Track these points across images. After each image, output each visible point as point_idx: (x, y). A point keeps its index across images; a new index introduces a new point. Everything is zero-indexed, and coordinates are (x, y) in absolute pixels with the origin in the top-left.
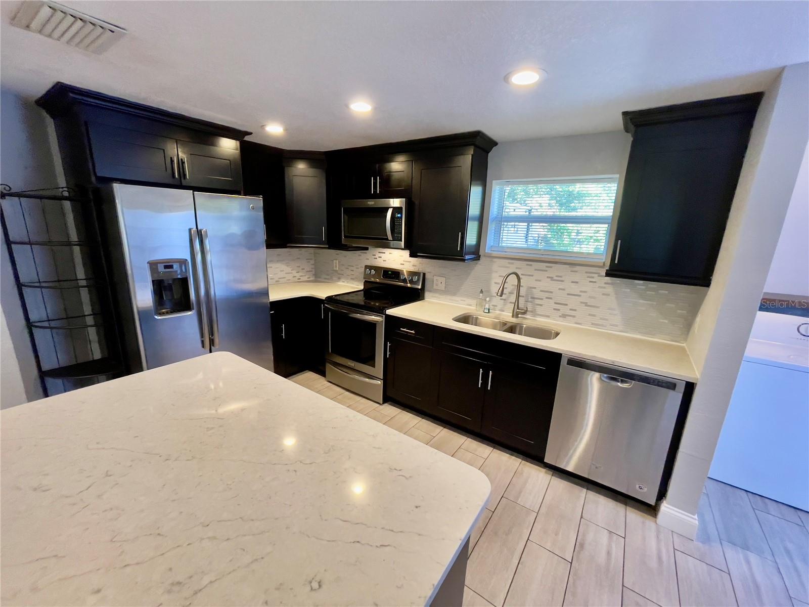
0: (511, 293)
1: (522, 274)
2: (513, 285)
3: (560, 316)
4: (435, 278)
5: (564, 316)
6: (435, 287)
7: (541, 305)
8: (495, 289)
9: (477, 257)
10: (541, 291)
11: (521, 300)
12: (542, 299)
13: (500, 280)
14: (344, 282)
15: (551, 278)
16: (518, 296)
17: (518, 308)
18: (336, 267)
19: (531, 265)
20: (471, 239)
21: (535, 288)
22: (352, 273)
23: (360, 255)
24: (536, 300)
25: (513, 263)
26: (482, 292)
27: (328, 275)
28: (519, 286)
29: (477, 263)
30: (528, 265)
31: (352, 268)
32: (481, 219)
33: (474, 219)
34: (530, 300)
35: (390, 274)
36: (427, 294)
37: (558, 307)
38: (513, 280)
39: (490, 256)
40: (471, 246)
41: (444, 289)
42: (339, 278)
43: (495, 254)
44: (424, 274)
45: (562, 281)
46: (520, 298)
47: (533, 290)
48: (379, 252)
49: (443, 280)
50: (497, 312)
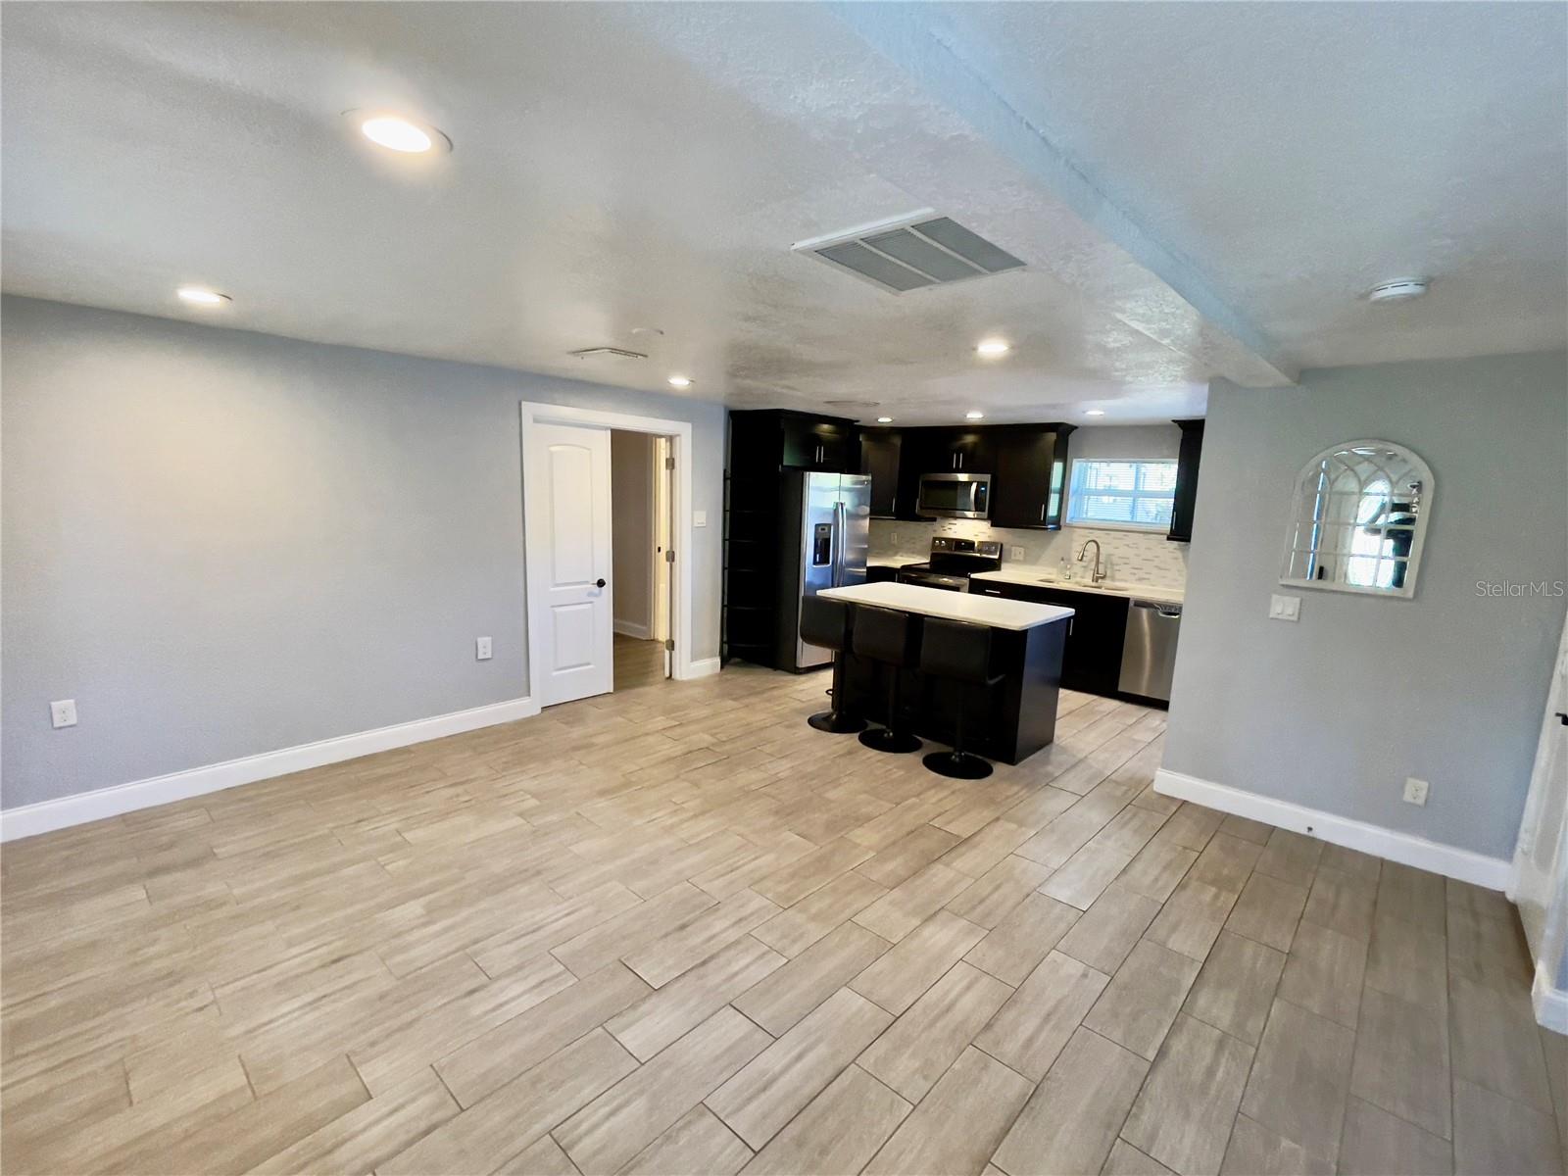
0: (1091, 560)
1: (1102, 543)
2: (1093, 553)
4: (1013, 548)
5: (1140, 579)
6: (1013, 557)
7: (1120, 571)
8: (1075, 556)
9: (1059, 528)
10: (1119, 558)
11: (1101, 567)
12: (1120, 565)
13: (1080, 549)
14: (903, 556)
15: (1128, 546)
16: (1098, 562)
17: (1098, 573)
18: (894, 539)
19: (1110, 534)
20: (1053, 511)
21: (1114, 555)
22: (916, 546)
23: (926, 527)
24: (1115, 566)
25: (1092, 533)
26: (1063, 559)
27: (882, 549)
28: (1098, 554)
29: (1057, 534)
30: (1107, 534)
31: (916, 541)
32: (1062, 492)
33: (1055, 493)
34: (1109, 566)
35: (962, 545)
36: (1003, 565)
37: (1136, 571)
38: (1092, 547)
39: (1071, 527)
40: (1052, 517)
41: (1023, 559)
42: (897, 552)
43: (1075, 524)
44: (1002, 545)
45: (1138, 548)
46: (1099, 565)
47: (1112, 557)
48: (948, 523)
49: (1022, 550)
50: (1078, 579)
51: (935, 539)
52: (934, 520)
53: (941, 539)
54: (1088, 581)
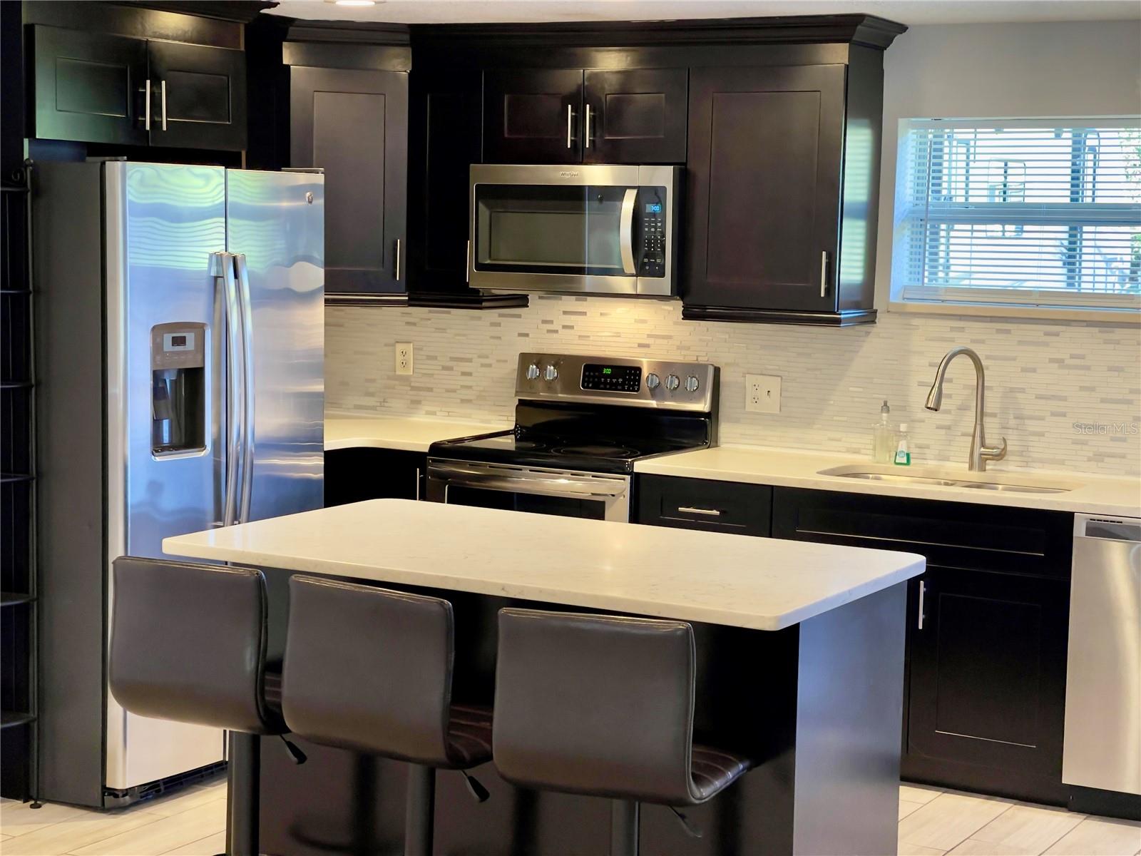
0: (962, 408)
1: (988, 357)
2: (966, 387)
3: (1089, 460)
4: (750, 380)
5: (1099, 457)
6: (750, 407)
7: (1041, 434)
8: (919, 397)
9: (870, 317)
10: (1039, 397)
11: (991, 426)
12: (1042, 419)
13: (930, 376)
14: (434, 413)
15: (1060, 362)
16: (981, 414)
17: (983, 445)
18: (404, 364)
19: (1008, 332)
20: (851, 270)
21: (1022, 390)
22: (467, 381)
23: (499, 325)
24: (1027, 422)
25: (962, 329)
26: (886, 407)
27: (371, 395)
28: (981, 388)
29: (868, 333)
30: (999, 331)
31: (466, 367)
32: (873, 212)
33: (856, 216)
34: (1012, 422)
35: (606, 376)
36: (725, 430)
38: (962, 370)
39: (902, 313)
40: (851, 287)
41: (777, 412)
42: (416, 403)
43: (914, 306)
44: (717, 371)
45: (1087, 368)
46: (986, 419)
47: (1019, 395)
48: (565, 313)
49: (774, 384)
50: (932, 464)
51: (526, 359)
52: (522, 301)
53: (541, 360)
54: (958, 467)
